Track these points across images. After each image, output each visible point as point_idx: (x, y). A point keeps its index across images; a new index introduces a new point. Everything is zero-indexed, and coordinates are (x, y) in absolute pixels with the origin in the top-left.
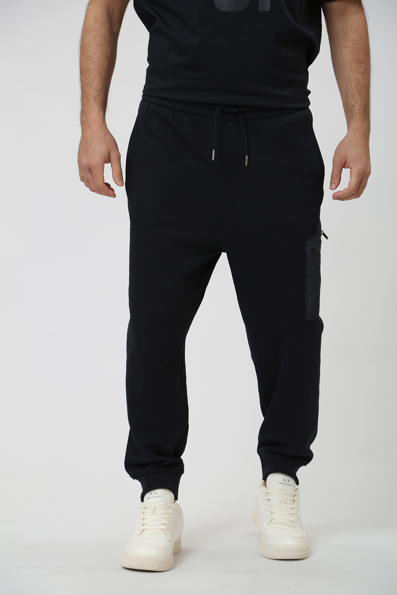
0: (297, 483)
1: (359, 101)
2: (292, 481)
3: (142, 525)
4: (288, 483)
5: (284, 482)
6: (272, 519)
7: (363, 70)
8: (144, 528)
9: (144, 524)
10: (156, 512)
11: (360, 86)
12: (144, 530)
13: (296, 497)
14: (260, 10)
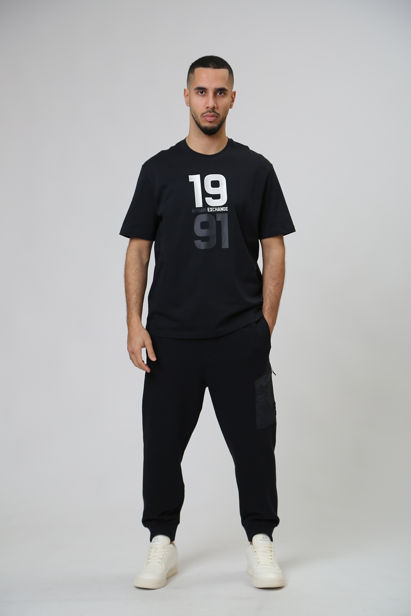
0: (272, 540)
1: (269, 304)
2: (268, 539)
3: (148, 559)
4: (266, 539)
5: (263, 539)
6: (259, 562)
7: (275, 284)
8: (148, 561)
9: (149, 559)
10: (157, 551)
11: (271, 294)
12: (148, 562)
13: (272, 548)
14: (222, 248)
